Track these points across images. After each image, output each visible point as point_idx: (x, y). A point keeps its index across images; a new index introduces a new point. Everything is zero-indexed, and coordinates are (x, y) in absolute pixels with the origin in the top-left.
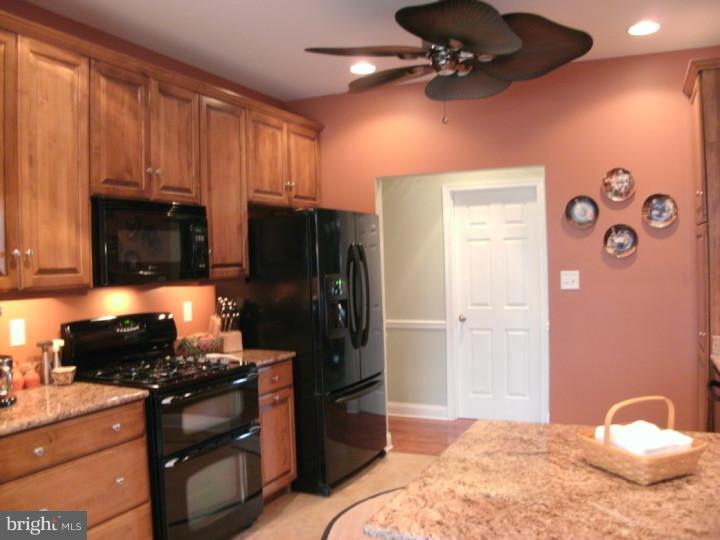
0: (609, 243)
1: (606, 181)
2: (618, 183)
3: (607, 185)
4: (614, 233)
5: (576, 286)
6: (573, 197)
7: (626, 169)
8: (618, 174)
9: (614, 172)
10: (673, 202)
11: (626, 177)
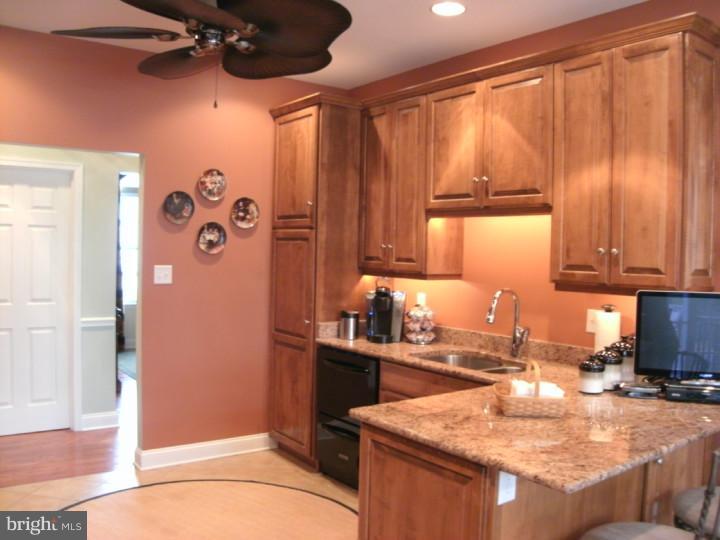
0: (201, 240)
1: (202, 180)
2: (212, 183)
3: (203, 183)
4: (206, 231)
5: (168, 280)
6: (171, 191)
7: (221, 171)
8: (212, 175)
9: (209, 172)
10: (257, 206)
11: (219, 178)
